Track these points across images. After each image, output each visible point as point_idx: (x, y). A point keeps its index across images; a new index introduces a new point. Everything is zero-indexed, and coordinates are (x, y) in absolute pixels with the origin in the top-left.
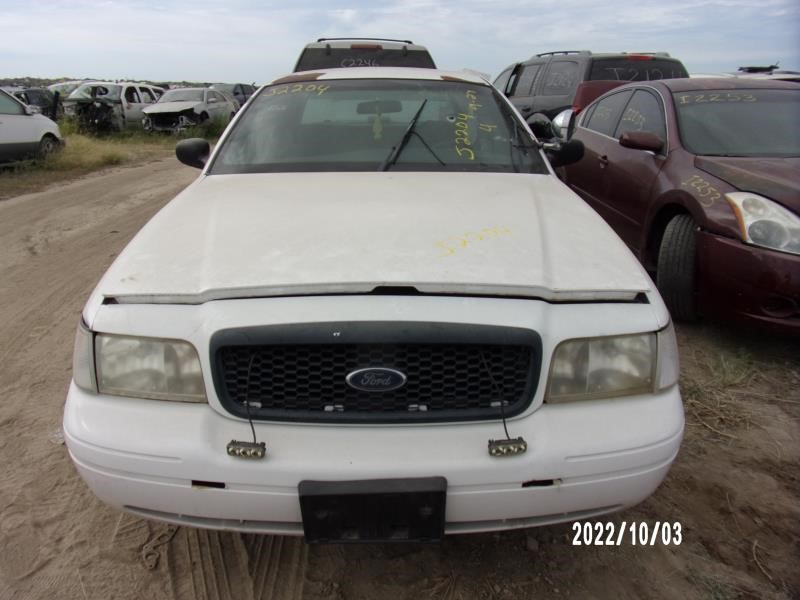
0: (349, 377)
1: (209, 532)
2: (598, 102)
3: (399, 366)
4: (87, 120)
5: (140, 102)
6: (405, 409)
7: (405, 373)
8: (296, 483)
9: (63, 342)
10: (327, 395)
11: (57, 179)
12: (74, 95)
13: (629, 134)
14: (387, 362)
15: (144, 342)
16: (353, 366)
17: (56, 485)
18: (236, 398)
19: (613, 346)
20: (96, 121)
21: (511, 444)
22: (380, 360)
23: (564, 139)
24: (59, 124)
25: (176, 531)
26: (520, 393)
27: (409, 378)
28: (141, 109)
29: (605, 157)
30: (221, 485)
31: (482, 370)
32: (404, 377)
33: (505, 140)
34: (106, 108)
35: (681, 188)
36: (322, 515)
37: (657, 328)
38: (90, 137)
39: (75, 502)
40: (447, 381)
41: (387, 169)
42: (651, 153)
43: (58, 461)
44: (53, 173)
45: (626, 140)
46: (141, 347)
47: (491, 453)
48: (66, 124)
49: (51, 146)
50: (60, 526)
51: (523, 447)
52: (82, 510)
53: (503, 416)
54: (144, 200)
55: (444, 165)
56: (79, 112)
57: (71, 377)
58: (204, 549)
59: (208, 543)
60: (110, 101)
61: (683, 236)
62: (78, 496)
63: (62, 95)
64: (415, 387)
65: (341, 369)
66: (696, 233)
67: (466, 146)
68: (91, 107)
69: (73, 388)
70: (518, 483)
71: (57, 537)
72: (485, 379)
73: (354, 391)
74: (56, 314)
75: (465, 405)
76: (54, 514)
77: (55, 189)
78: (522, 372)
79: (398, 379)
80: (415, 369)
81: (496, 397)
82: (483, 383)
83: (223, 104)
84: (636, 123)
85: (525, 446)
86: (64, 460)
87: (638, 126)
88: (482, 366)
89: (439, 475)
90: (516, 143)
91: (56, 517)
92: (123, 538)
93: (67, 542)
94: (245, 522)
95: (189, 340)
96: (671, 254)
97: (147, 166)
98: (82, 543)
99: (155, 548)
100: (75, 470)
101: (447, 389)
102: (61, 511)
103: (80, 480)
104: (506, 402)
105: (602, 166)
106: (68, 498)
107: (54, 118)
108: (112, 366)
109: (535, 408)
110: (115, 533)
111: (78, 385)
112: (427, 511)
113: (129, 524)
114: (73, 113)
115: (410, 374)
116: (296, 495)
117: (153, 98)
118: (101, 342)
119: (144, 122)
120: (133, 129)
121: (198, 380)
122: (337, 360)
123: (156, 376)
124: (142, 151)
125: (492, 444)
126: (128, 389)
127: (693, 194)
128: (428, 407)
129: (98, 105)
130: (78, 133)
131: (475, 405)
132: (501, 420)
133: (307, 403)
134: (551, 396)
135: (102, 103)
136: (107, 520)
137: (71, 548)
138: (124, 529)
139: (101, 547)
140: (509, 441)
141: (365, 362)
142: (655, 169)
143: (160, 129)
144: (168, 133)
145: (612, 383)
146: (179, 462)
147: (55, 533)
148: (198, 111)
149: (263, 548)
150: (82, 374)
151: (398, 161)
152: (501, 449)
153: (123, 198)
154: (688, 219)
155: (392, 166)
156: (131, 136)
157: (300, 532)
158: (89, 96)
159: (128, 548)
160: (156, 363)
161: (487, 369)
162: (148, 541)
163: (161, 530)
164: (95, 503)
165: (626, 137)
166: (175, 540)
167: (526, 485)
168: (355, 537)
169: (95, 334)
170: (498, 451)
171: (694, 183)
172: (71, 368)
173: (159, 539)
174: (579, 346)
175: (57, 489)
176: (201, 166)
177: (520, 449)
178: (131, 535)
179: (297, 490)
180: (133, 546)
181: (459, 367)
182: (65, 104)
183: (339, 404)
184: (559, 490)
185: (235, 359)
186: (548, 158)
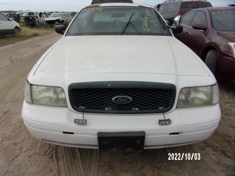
0: (114, 98)
1: (68, 147)
2: (185, 15)
3: (129, 96)
4: (28, 22)
5: (43, 17)
6: (131, 109)
7: (131, 98)
8: (96, 133)
9: (22, 88)
10: (106, 105)
11: (19, 40)
12: (24, 15)
13: (196, 25)
14: (126, 94)
15: (47, 87)
16: (115, 95)
17: (20, 132)
18: (77, 106)
19: (198, 90)
20: (30, 23)
21: (166, 121)
22: (123, 94)
23: (178, 25)
24: (20, 24)
25: (57, 146)
26: (168, 105)
27: (133, 99)
28: (44, 19)
29: (187, 32)
30: (72, 133)
31: (157, 97)
32: (131, 99)
33: (158, 25)
34: (33, 19)
35: (212, 41)
36: (105, 143)
37: (213, 84)
38: (29, 27)
39: (26, 137)
40: (145, 101)
41: (121, 34)
42: (203, 31)
43: (21, 124)
44: (18, 38)
45: (195, 27)
46: (46, 89)
47: (160, 124)
48: (22, 24)
49: (17, 30)
50: (22, 144)
51: (170, 122)
52: (28, 139)
53: (163, 112)
54: (46, 46)
55: (140, 33)
56: (25, 20)
57: (24, 98)
58: (66, 152)
59: (67, 150)
60: (35, 17)
61: (213, 57)
62: (27, 135)
63: (20, 15)
64: (135, 102)
65: (111, 96)
66: (218, 55)
67: (147, 27)
68: (29, 19)
69: (25, 102)
70: (168, 133)
71: (21, 148)
72: (157, 100)
73: (115, 103)
74: (20, 80)
75: (151, 108)
76: (20, 141)
77: (19, 43)
78: (169, 98)
79: (129, 100)
80: (135, 97)
81: (161, 106)
82: (157, 101)
83: (68, 18)
84: (198, 21)
85: (171, 122)
86: (23, 124)
87: (198, 22)
88: (157, 96)
89: (143, 131)
90: (162, 26)
91: (20, 142)
92: (41, 148)
93: (24, 149)
94: (80, 145)
95: (61, 87)
96: (209, 62)
97: (46, 36)
98: (29, 150)
99: (51, 151)
100: (26, 128)
101: (145, 103)
102: (22, 139)
103: (28, 130)
104: (164, 107)
105: (186, 35)
106: (24, 136)
107: (18, 22)
108: (37, 95)
109: (174, 109)
110: (39, 147)
111: (26, 101)
112: (139, 142)
113: (43, 144)
114: (23, 21)
115: (133, 98)
116: (96, 136)
117: (47, 16)
118: (33, 87)
119: (45, 23)
120: (42, 25)
121: (65, 100)
122: (110, 93)
123: (51, 98)
124: (45, 32)
125: (160, 121)
126: (42, 102)
127: (217, 43)
128: (139, 109)
129: (31, 18)
130: (25, 26)
131: (154, 108)
132: (163, 113)
133: (99, 107)
134: (178, 106)
135: (32, 17)
136: (36, 142)
137: (25, 151)
138: (42, 145)
139: (34, 151)
140: (165, 120)
141: (118, 94)
142: (204, 36)
143: (49, 25)
144: (52, 27)
145: (197, 102)
146: (59, 126)
147: (20, 146)
148: (61, 20)
149: (84, 152)
150: (28, 97)
151: (125, 31)
152: (163, 122)
153: (39, 46)
154: (215, 51)
155: (123, 34)
156: (41, 27)
157: (98, 148)
158: (28, 15)
159: (43, 151)
160: (51, 94)
161: (158, 97)
162: (49, 149)
163: (53, 146)
164: (32, 137)
165: (195, 26)
166: (57, 149)
167: (170, 134)
168: (115, 150)
169: (31, 85)
170: (162, 123)
171: (217, 40)
172: (24, 96)
173: (52, 148)
174: (187, 89)
175: (21, 132)
176: (63, 34)
177: (169, 123)
178: (44, 147)
179: (97, 135)
180: (44, 151)
181: (149, 96)
182: (21, 18)
183: (110, 107)
184: (181, 136)
185: (76, 93)
186: (172, 31)
